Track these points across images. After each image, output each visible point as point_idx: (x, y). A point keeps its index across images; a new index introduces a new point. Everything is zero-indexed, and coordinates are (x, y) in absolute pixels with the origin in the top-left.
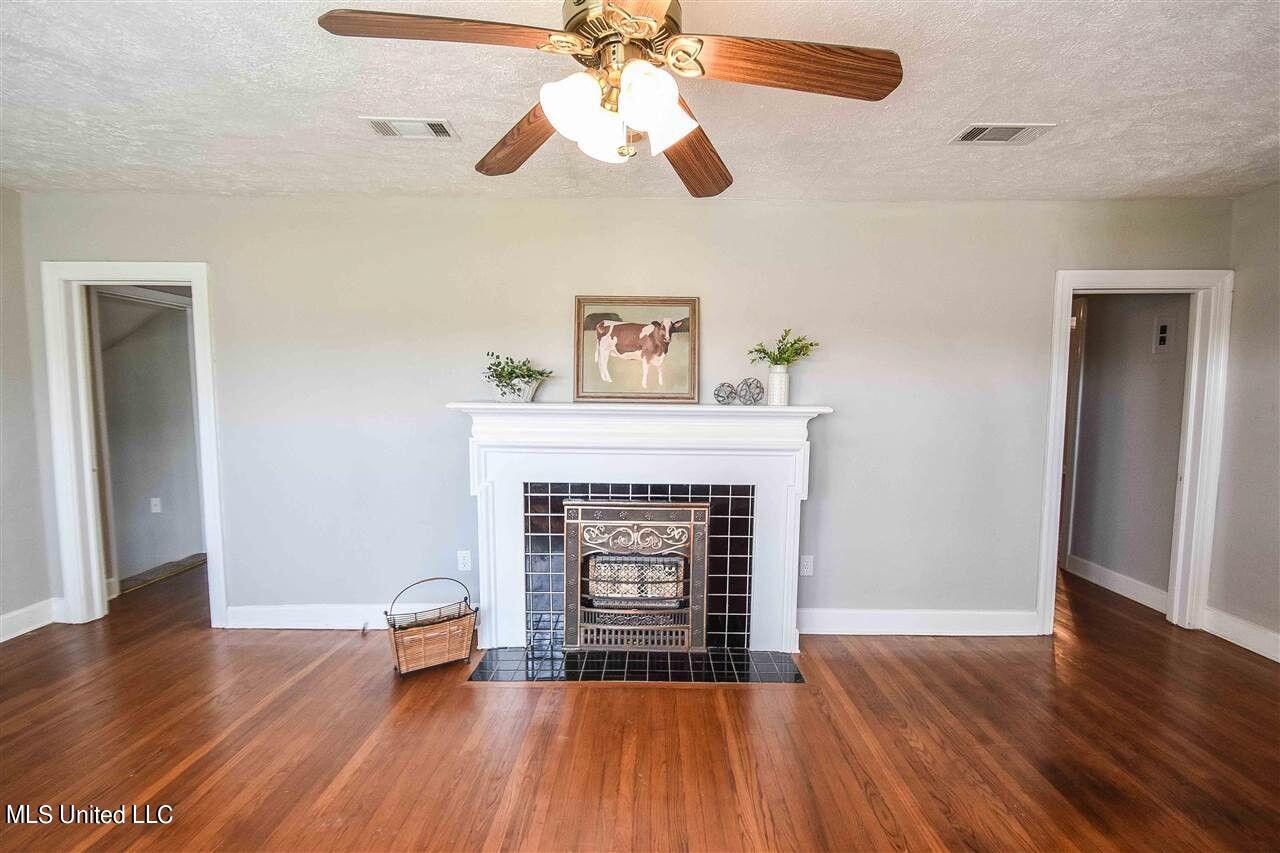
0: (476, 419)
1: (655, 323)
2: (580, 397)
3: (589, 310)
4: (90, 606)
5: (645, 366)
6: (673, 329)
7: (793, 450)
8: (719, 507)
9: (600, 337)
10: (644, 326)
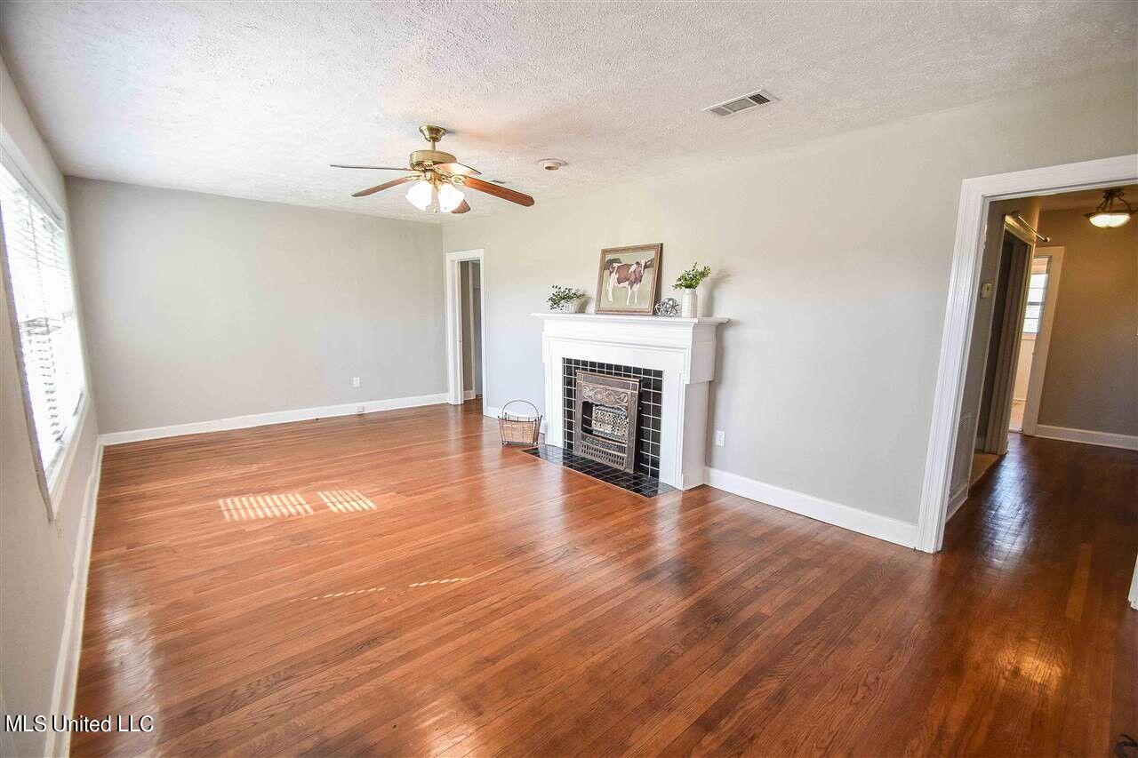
0: (546, 321)
1: (637, 263)
2: (599, 311)
3: (609, 257)
4: (456, 398)
5: (630, 291)
6: (646, 267)
7: (682, 349)
8: (645, 383)
9: (611, 273)
10: (631, 265)
